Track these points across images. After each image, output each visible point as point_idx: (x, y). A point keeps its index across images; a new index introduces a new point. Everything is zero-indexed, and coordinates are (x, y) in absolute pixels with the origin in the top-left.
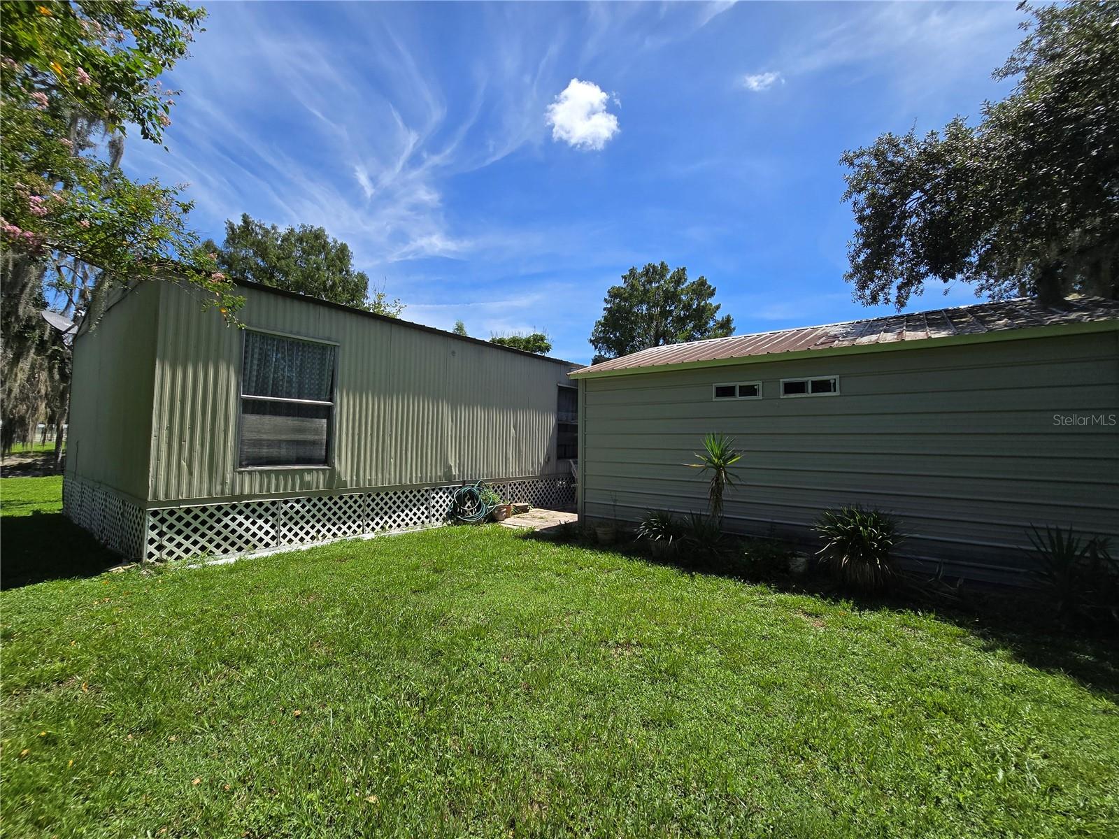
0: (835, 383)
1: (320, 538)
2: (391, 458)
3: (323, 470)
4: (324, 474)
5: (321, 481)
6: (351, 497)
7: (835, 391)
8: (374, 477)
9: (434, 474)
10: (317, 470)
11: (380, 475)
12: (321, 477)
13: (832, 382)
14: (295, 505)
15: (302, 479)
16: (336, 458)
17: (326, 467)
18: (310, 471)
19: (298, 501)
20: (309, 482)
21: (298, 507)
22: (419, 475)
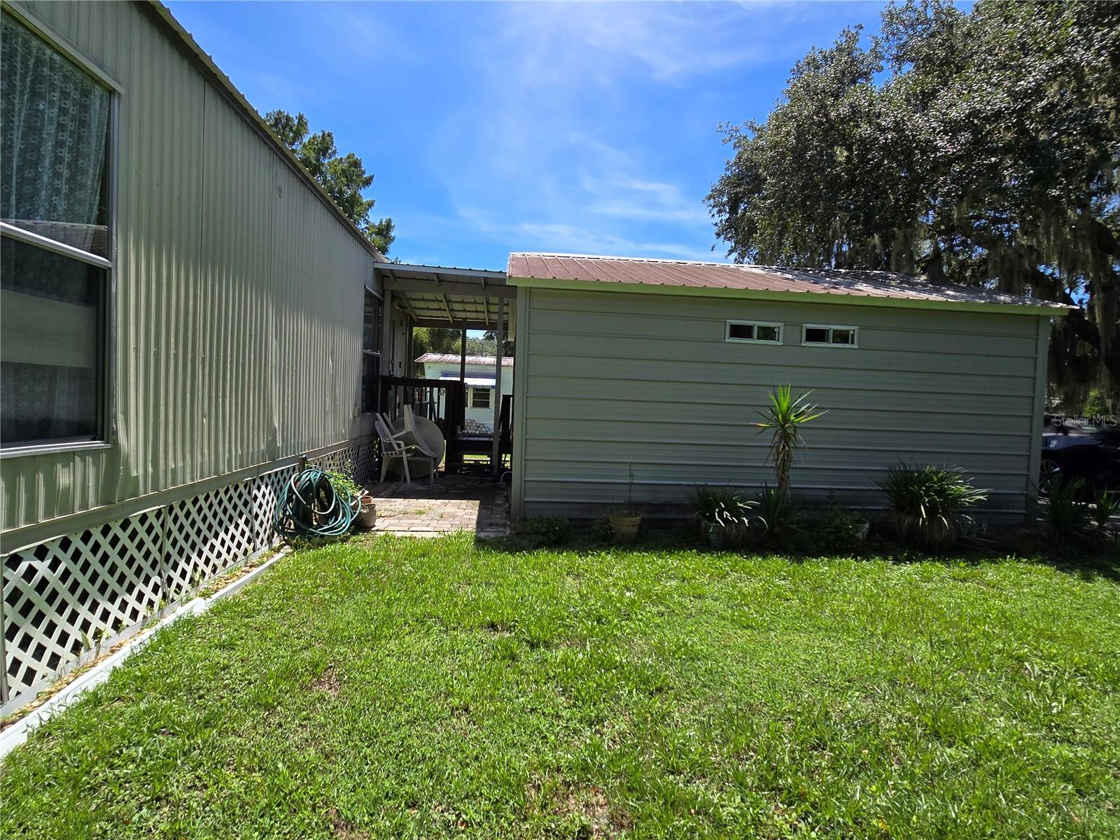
0: (853, 335)
1: (92, 643)
2: (203, 416)
3: (95, 453)
4: (96, 464)
5: (91, 484)
6: (144, 519)
7: (853, 343)
8: (180, 464)
9: (256, 449)
10: (83, 453)
11: (188, 457)
12: (91, 471)
13: (851, 332)
14: (36, 564)
15: (51, 482)
16: (120, 417)
17: (98, 444)
18: (68, 457)
19: (41, 553)
20: (66, 491)
21: (42, 567)
22: (240, 452)
